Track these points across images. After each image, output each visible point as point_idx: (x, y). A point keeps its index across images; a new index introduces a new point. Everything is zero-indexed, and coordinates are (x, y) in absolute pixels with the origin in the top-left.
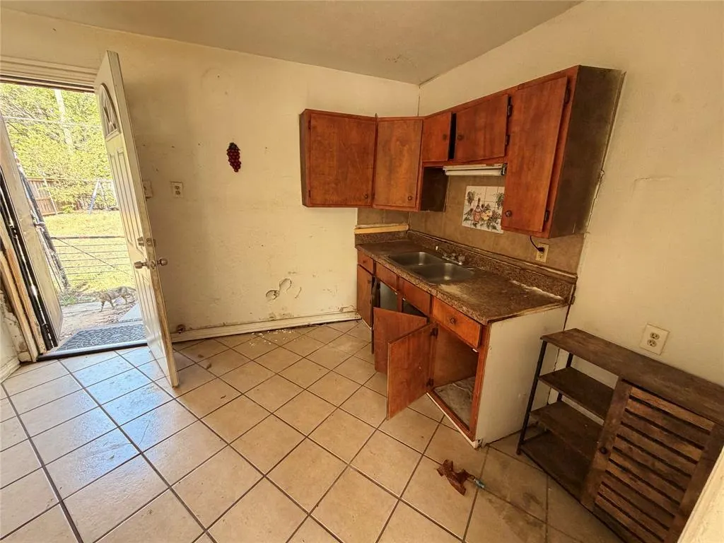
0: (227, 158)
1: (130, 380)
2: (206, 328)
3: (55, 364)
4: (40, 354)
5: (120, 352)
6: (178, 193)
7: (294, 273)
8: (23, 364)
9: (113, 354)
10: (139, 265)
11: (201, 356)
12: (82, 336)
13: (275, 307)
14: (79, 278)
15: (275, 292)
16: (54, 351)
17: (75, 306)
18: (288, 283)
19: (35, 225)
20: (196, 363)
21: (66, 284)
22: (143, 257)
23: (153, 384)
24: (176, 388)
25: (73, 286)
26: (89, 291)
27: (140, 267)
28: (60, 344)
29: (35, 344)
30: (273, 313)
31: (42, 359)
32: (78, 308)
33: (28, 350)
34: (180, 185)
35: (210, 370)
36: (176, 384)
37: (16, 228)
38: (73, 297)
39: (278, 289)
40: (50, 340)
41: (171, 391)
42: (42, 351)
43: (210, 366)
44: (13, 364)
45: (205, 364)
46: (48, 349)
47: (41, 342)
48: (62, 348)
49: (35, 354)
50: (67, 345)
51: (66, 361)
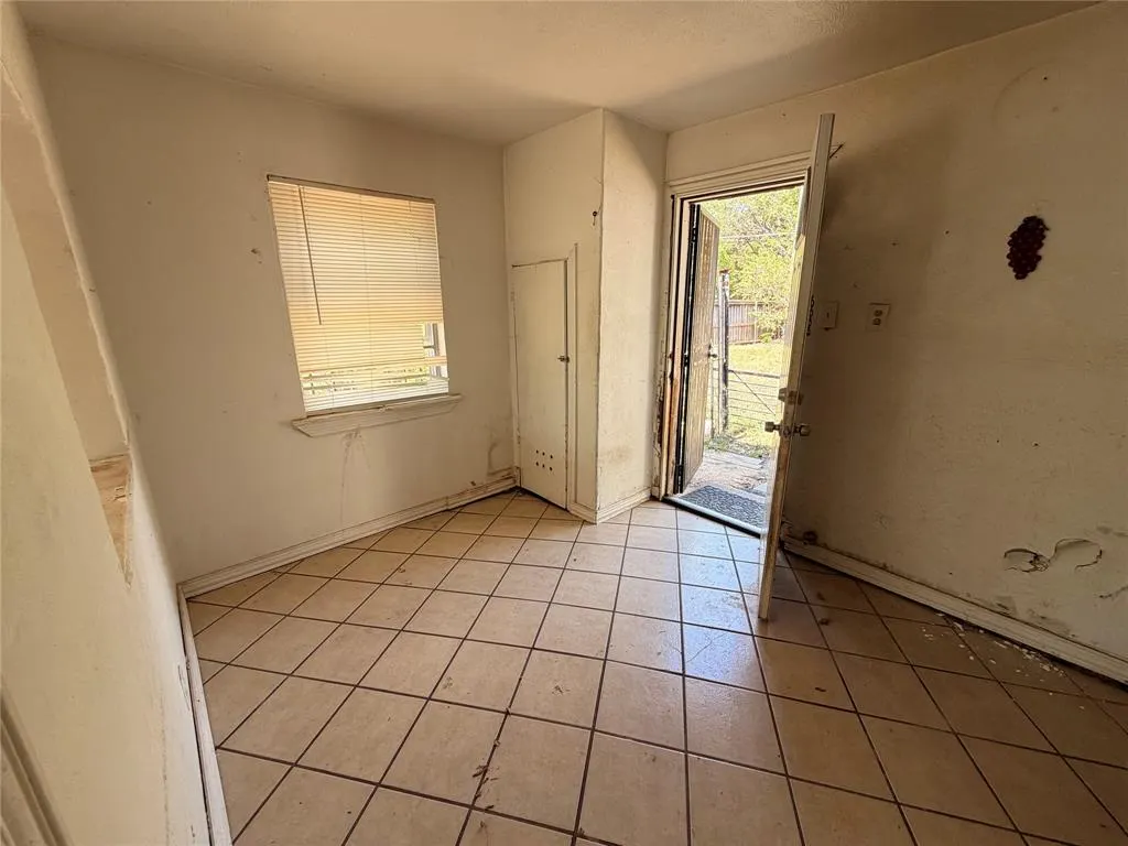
0: (1007, 250)
1: (720, 573)
3: (671, 511)
4: (666, 495)
5: (730, 531)
6: (878, 322)
7: (1121, 535)
8: (653, 498)
9: (720, 528)
10: (770, 427)
11: (820, 597)
12: (708, 492)
13: (1022, 590)
15: (1037, 557)
16: (677, 498)
17: (723, 454)
18: (1089, 555)
19: (709, 355)
20: (807, 603)
21: (725, 425)
22: (778, 419)
23: (740, 596)
24: (763, 621)
25: (731, 429)
26: (743, 441)
27: (771, 431)
28: (687, 491)
29: (666, 484)
30: (1009, 598)
31: (666, 501)
32: (725, 456)
33: (659, 486)
34: (885, 311)
35: (823, 627)
36: (764, 616)
37: (688, 358)
38: (723, 441)
39: (1047, 553)
40: (679, 487)
41: (754, 621)
42: (669, 492)
43: (826, 622)
44: (645, 495)
45: (821, 614)
46: (675, 492)
47: (671, 482)
48: (683, 498)
49: (663, 493)
50: (689, 497)
51: (681, 513)
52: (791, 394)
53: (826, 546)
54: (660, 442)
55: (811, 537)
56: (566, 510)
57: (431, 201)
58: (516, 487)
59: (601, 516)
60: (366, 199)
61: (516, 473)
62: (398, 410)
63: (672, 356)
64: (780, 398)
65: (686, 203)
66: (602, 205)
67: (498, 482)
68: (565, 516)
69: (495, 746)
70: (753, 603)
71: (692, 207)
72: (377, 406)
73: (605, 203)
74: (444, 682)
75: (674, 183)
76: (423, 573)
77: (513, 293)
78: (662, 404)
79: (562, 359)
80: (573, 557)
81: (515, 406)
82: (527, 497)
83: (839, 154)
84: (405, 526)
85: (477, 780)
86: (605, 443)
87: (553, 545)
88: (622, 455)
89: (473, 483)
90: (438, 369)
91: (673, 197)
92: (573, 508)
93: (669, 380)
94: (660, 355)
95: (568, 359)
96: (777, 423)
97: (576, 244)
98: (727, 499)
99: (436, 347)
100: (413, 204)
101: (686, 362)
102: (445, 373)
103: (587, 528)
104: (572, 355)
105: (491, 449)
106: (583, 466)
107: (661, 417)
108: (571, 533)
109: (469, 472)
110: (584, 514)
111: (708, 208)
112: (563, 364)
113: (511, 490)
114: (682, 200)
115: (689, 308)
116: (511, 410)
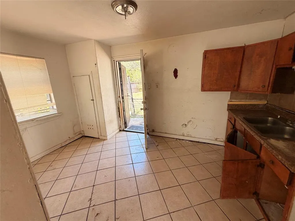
0: (173, 74)
1: (137, 142)
2: (160, 132)
4: (123, 129)
5: (138, 133)
6: (157, 87)
7: (194, 118)
8: (120, 131)
9: (136, 134)
10: (141, 109)
11: (156, 142)
12: (132, 127)
13: (185, 131)
15: (186, 125)
16: (126, 129)
18: (191, 123)
19: (128, 96)
20: (154, 143)
21: (134, 112)
23: (142, 146)
24: (147, 149)
25: (136, 113)
26: (139, 115)
29: (123, 127)
30: (183, 133)
31: (123, 131)
32: (135, 119)
33: (121, 128)
34: (158, 84)
36: (147, 148)
37: (123, 97)
38: (134, 115)
39: (187, 124)
40: (126, 127)
41: (145, 149)
43: (157, 146)
44: (118, 130)
45: (157, 144)
46: (125, 128)
47: (124, 126)
48: (128, 129)
49: (122, 129)
50: (129, 128)
51: (127, 132)
52: (144, 102)
53: (156, 132)
54: (120, 117)
55: (153, 131)
56: (99, 138)
57: (44, 59)
58: (83, 136)
59: (108, 137)
60: (19, 58)
61: (82, 132)
62: (40, 120)
63: (120, 97)
64: (142, 103)
65: (117, 62)
66: (97, 62)
67: (77, 136)
68: (99, 140)
69: (92, 193)
70: (144, 146)
71: (119, 63)
72: (32, 120)
73: (98, 62)
74: (74, 186)
75: (114, 58)
76: (59, 165)
77: (74, 84)
78: (119, 108)
79: (92, 100)
80: (103, 148)
81: (79, 113)
82: (87, 138)
83: (146, 55)
84: (48, 155)
85: (89, 202)
86: (107, 119)
87: (97, 147)
88: (111, 122)
89: (69, 137)
90: (53, 107)
91: (114, 61)
92: (100, 137)
93: (120, 102)
94: (117, 97)
95: (93, 100)
96: (142, 108)
97: (91, 71)
98: (137, 127)
99: (51, 100)
100: (37, 59)
101: (123, 98)
102: (55, 107)
103: (105, 141)
104: (94, 99)
105: (74, 127)
106: (101, 126)
107: (119, 111)
108: (101, 143)
109: (67, 134)
110: (104, 138)
111: (122, 63)
112: (92, 101)
113: (82, 137)
114: (116, 61)
115: (121, 85)
116: (78, 116)
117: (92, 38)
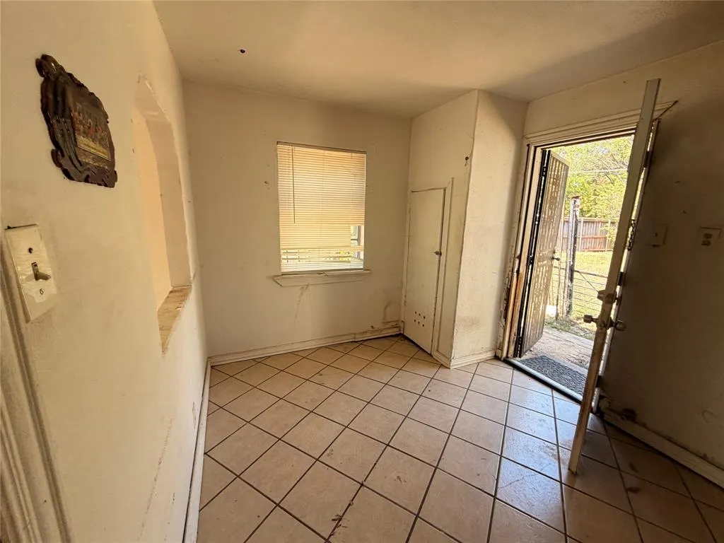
1: (542, 426)
3: (509, 370)
4: (507, 357)
5: (556, 394)
6: (707, 244)
8: (496, 358)
9: (548, 391)
10: (588, 319)
11: (632, 467)
12: (543, 361)
14: (582, 310)
16: (516, 361)
17: (564, 333)
20: (619, 469)
23: (555, 448)
24: (573, 474)
26: (583, 325)
27: (590, 322)
28: (527, 356)
29: (508, 349)
31: (507, 361)
32: (565, 335)
33: (502, 350)
34: (715, 233)
35: (630, 494)
36: (574, 470)
37: (533, 259)
38: (563, 323)
40: (518, 352)
41: (565, 472)
42: (509, 355)
43: (634, 490)
44: (490, 355)
45: (631, 481)
46: (515, 356)
47: (512, 348)
48: (523, 362)
49: (505, 355)
50: (526, 362)
51: (517, 373)
52: (610, 295)
53: (644, 425)
54: (506, 318)
55: (630, 415)
56: (431, 355)
57: (364, 152)
58: (400, 334)
59: (455, 363)
60: (327, 152)
61: (402, 325)
62: (334, 276)
63: (520, 257)
64: (599, 297)
65: (539, 151)
66: (472, 152)
67: (389, 328)
68: (429, 359)
69: (350, 505)
70: (566, 455)
71: (544, 152)
72: (320, 272)
73: (474, 153)
74: (328, 452)
75: (529, 136)
76: (332, 379)
77: (410, 209)
78: (509, 291)
79: (437, 253)
80: (428, 388)
81: (404, 280)
82: (406, 342)
83: (675, 109)
84: (326, 347)
85: (334, 524)
86: (461, 313)
87: (417, 377)
88: (473, 323)
89: (372, 327)
90: (359, 253)
91: (528, 145)
92: (435, 354)
93: (515, 274)
94: (510, 256)
95: (439, 254)
96: (594, 317)
97: (453, 178)
98: (558, 369)
99: (358, 240)
100: (354, 155)
101: (531, 261)
102: (362, 257)
103: (443, 371)
104: (443, 251)
105: (386, 308)
106: (445, 327)
107: (508, 300)
108: (431, 372)
109: (371, 320)
110: (443, 361)
111: (556, 151)
112: (437, 256)
113: (397, 336)
114: (536, 147)
115: (536, 220)
116: (402, 283)
117: (474, 87)
